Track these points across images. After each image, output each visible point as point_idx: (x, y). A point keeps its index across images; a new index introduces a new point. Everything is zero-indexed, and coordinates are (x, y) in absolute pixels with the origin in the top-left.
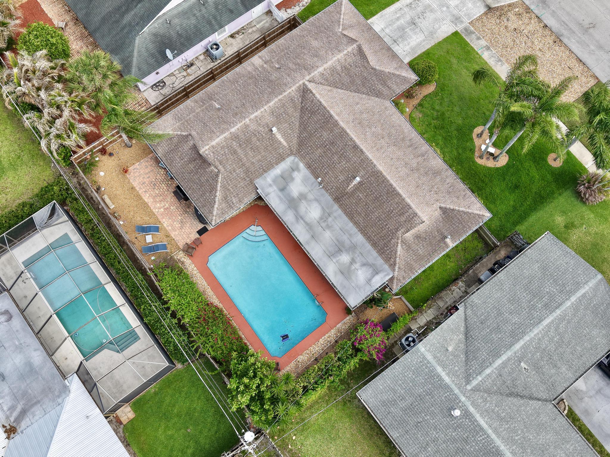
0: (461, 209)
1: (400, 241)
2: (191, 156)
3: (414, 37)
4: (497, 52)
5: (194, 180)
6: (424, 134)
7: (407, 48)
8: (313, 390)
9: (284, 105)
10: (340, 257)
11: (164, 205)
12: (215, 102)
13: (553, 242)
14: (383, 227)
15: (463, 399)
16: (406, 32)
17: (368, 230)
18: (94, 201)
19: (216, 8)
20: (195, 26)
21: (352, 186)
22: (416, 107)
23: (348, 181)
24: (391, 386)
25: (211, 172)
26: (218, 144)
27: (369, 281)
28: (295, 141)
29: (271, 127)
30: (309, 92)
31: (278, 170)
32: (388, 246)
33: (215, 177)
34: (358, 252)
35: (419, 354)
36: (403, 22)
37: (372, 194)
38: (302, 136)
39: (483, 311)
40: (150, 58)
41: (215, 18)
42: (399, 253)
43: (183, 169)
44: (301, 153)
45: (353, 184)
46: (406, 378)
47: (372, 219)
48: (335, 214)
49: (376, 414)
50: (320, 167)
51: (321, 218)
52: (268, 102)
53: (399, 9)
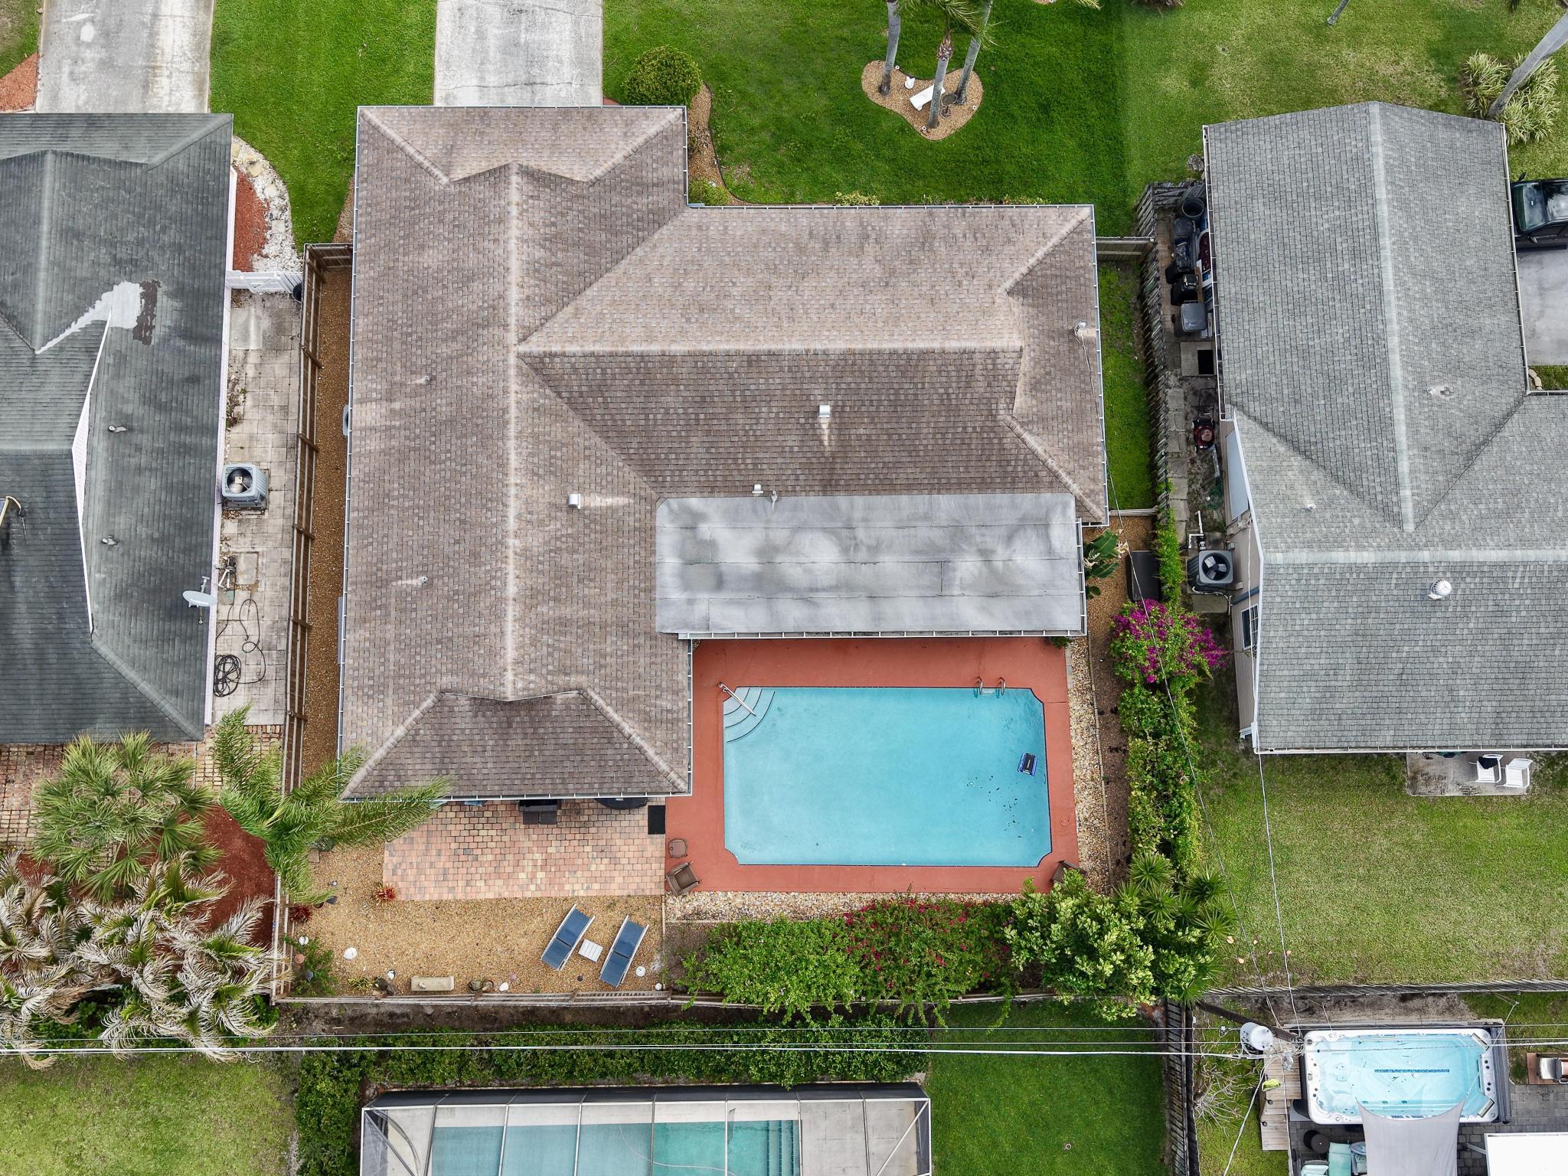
0: (1040, 254)
1: (1019, 429)
2: (495, 725)
3: (553, 36)
5: (551, 758)
6: (793, 194)
7: (568, 72)
8: (1180, 833)
9: (535, 436)
10: (958, 574)
11: (531, 863)
12: (401, 578)
13: (1234, 136)
14: (963, 439)
15: (1425, 555)
16: (526, 43)
17: (944, 475)
18: (403, 1015)
19: (161, 407)
20: (169, 488)
21: (827, 432)
22: (720, 164)
23: (811, 432)
24: (1296, 673)
25: (568, 708)
26: (520, 647)
27: (1050, 555)
28: (630, 474)
29: (564, 501)
30: (547, 360)
31: (668, 563)
32: (1009, 461)
33: (585, 707)
34: (974, 530)
35: (1282, 571)
36: (497, 32)
37: (878, 407)
38: (632, 451)
39: (1274, 379)
40: (166, 648)
41: (181, 429)
42: (1040, 450)
43: (508, 765)
44: (667, 484)
45: (825, 426)
46: (1306, 633)
47: (930, 447)
48: (858, 515)
49: (1321, 744)
50: (733, 467)
51: (845, 550)
52: (502, 465)
53: (458, 14)
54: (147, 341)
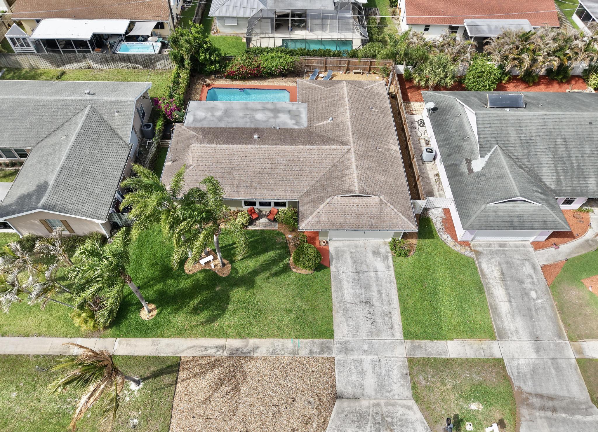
3: (351, 291)
7: (344, 277)
10: (222, 112)
16: (361, 289)
20: (447, 131)
27: (194, 115)
39: (113, 147)
41: (449, 144)
49: (134, 82)
50: (285, 132)
54: (466, 159)
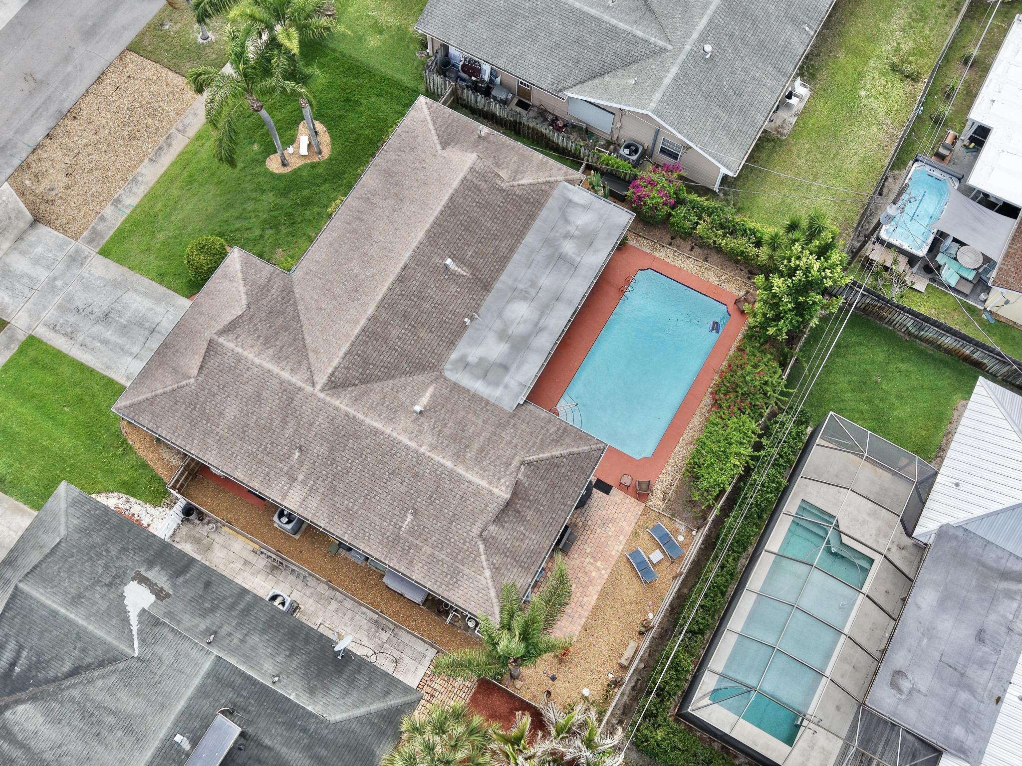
0: (431, 127)
1: (515, 183)
2: (514, 520)
3: (134, 306)
4: (120, 188)
5: (549, 503)
6: (309, 236)
7: (160, 309)
8: (754, 234)
9: (370, 408)
10: (570, 253)
11: (589, 566)
12: (401, 527)
13: (429, 17)
14: (504, 211)
15: (688, 47)
16: (128, 321)
17: (516, 231)
18: (637, 682)
19: (213, 610)
20: (264, 631)
21: (460, 270)
22: (268, 260)
23: (455, 277)
24: (709, 134)
25: (528, 476)
26: (483, 477)
27: (586, 208)
28: (419, 378)
29: (415, 414)
30: (333, 378)
31: (478, 386)
32: (528, 198)
33: (533, 467)
34: (552, 234)
35: (659, 108)
36: (109, 333)
37: (463, 238)
38: (408, 369)
39: (560, 67)
40: (357, 684)
41: (232, 607)
42: (531, 181)
43: (539, 528)
44: (436, 363)
45: (456, 269)
46: (693, 118)
47: (498, 228)
48: (510, 282)
49: (748, 146)
50: (448, 326)
51: (525, 299)
52: (376, 432)
53: (84, 348)
54: (168, 596)
